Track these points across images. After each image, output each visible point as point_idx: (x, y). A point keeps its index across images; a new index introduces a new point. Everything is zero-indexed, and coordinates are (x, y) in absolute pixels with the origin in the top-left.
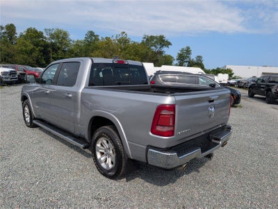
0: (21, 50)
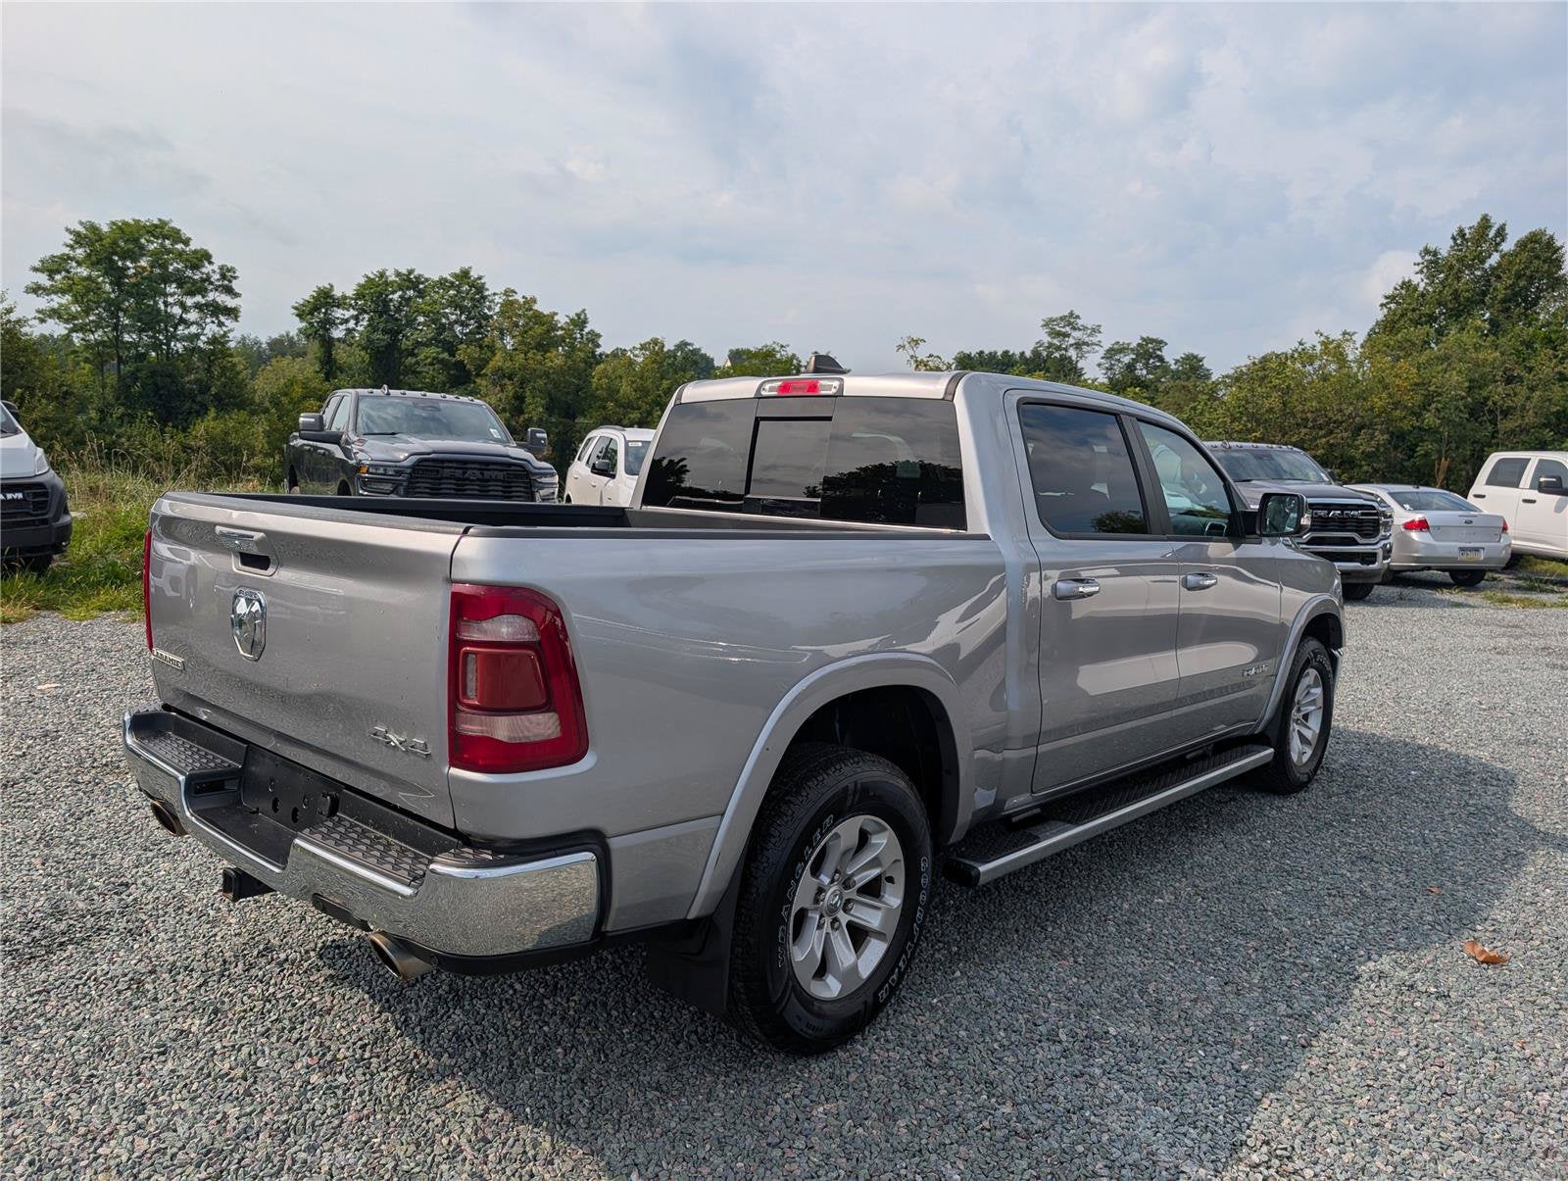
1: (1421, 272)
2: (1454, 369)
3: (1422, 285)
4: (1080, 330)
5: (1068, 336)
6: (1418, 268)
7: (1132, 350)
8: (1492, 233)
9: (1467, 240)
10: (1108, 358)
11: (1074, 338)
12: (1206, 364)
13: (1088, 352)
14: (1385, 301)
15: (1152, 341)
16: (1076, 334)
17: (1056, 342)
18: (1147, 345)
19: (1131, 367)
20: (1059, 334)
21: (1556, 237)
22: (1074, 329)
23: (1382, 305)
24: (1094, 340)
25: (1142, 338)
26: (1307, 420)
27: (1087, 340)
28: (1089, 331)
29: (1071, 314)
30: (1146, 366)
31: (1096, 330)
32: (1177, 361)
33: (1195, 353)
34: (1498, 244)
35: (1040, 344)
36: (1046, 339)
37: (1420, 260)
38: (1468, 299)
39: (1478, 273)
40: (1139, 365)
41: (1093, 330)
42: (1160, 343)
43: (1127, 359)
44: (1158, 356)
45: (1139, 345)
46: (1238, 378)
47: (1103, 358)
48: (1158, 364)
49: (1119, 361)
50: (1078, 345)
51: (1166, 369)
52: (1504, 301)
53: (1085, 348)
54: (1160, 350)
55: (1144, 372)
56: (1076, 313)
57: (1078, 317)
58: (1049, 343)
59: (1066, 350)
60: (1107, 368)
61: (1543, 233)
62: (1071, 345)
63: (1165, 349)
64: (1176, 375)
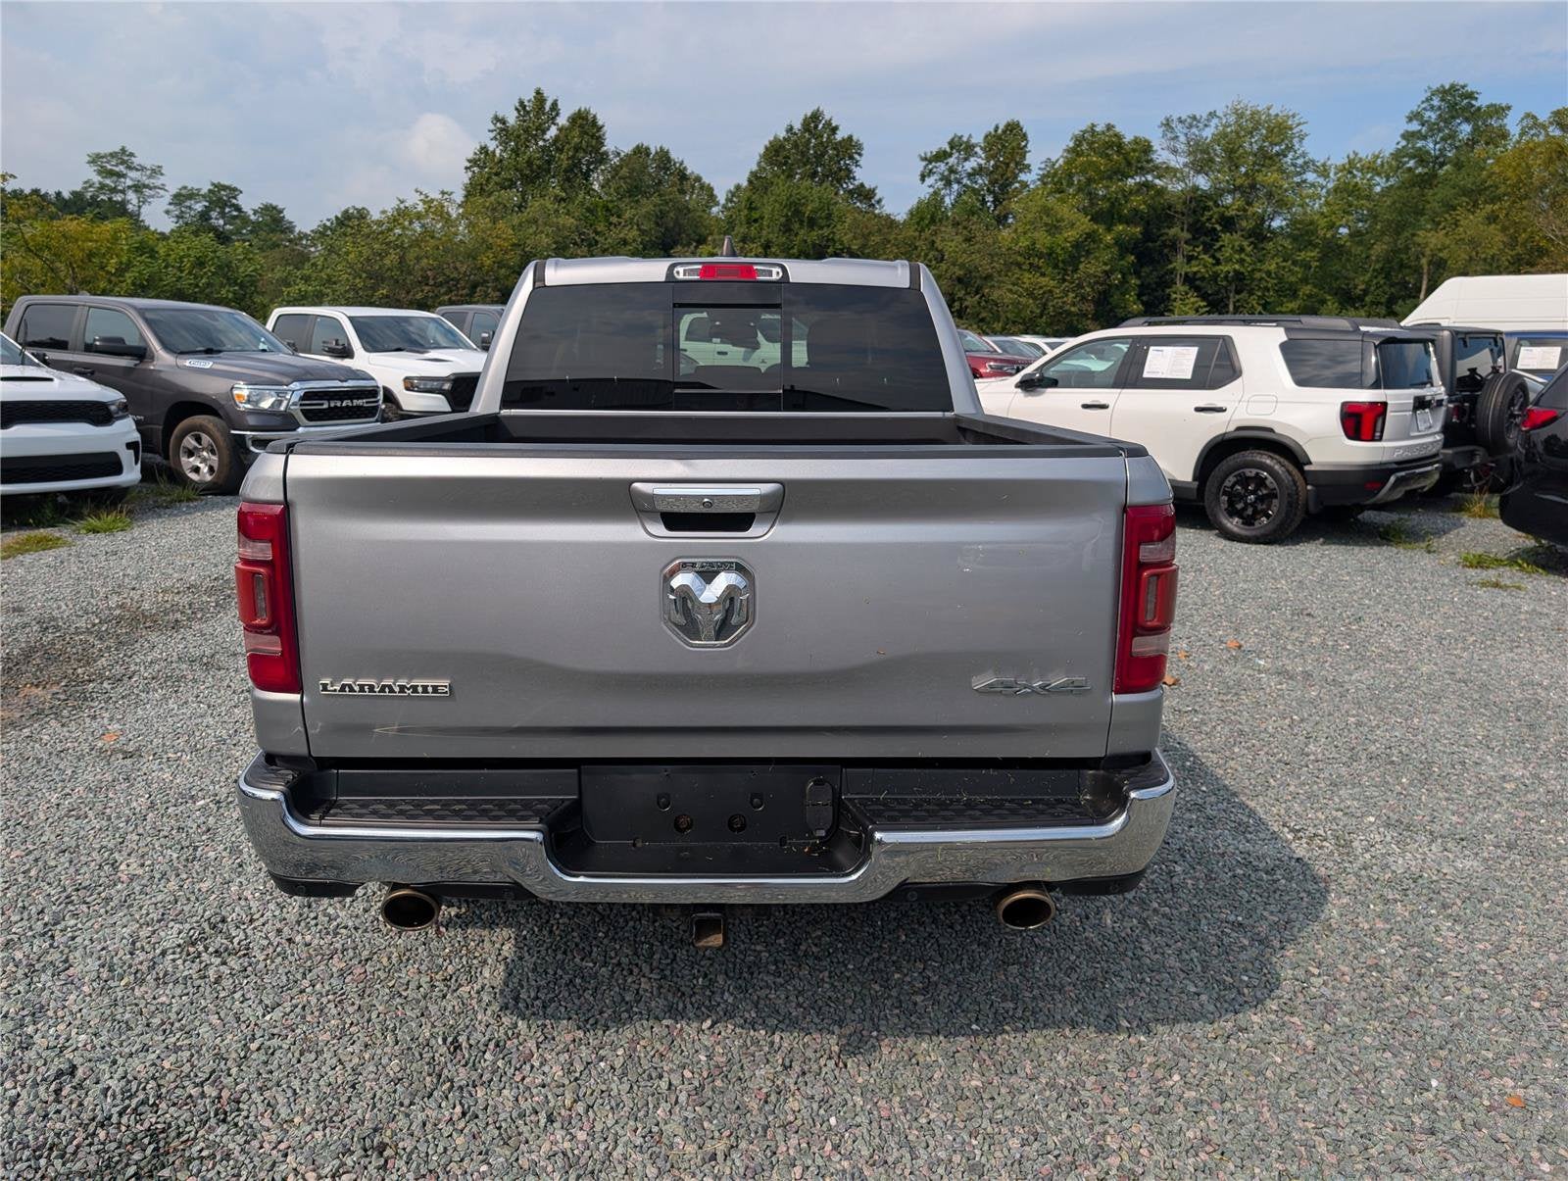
0: (1031, 251)
1: (495, 138)
2: (542, 232)
3: (498, 152)
4: (137, 170)
5: (124, 176)
6: (492, 135)
7: (204, 196)
8: (547, 108)
9: (528, 112)
10: (176, 204)
11: (132, 179)
12: (288, 215)
13: (153, 197)
14: (468, 165)
15: (225, 188)
16: (133, 174)
17: (108, 181)
18: (219, 191)
19: (204, 216)
20: (111, 173)
21: (598, 117)
22: (130, 168)
23: (466, 168)
24: (158, 183)
25: (213, 184)
26: (427, 277)
27: (147, 182)
28: (148, 172)
29: (123, 150)
30: (223, 215)
31: (156, 171)
32: (255, 212)
33: (274, 204)
34: (554, 118)
35: (89, 184)
36: (96, 179)
37: (492, 127)
38: (539, 167)
39: (541, 143)
40: (214, 214)
41: (153, 171)
42: (234, 191)
43: (199, 207)
44: (234, 205)
45: (210, 191)
46: (322, 233)
47: (170, 204)
48: (235, 213)
49: (190, 208)
50: (138, 188)
51: (245, 220)
52: (566, 171)
53: (147, 192)
54: (235, 198)
55: (221, 222)
56: (130, 149)
57: (132, 155)
58: (100, 183)
59: (123, 192)
60: (177, 216)
61: (587, 112)
62: (129, 187)
63: (240, 197)
64: (256, 228)
